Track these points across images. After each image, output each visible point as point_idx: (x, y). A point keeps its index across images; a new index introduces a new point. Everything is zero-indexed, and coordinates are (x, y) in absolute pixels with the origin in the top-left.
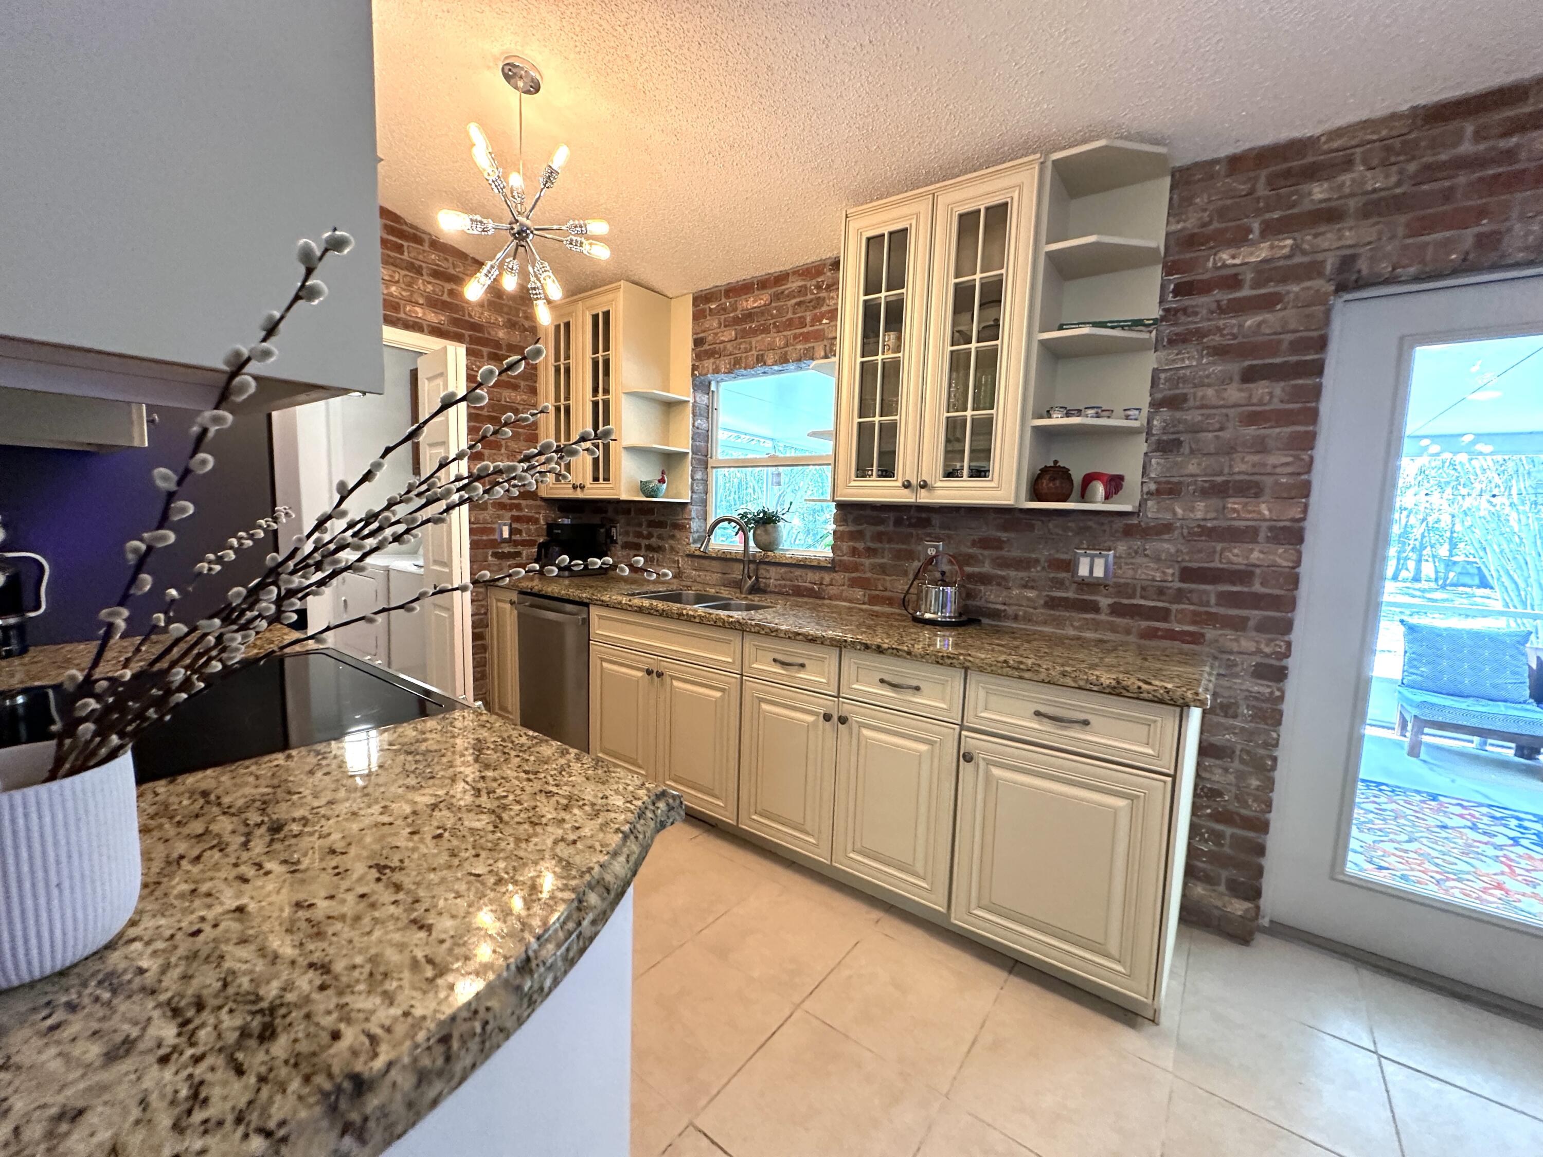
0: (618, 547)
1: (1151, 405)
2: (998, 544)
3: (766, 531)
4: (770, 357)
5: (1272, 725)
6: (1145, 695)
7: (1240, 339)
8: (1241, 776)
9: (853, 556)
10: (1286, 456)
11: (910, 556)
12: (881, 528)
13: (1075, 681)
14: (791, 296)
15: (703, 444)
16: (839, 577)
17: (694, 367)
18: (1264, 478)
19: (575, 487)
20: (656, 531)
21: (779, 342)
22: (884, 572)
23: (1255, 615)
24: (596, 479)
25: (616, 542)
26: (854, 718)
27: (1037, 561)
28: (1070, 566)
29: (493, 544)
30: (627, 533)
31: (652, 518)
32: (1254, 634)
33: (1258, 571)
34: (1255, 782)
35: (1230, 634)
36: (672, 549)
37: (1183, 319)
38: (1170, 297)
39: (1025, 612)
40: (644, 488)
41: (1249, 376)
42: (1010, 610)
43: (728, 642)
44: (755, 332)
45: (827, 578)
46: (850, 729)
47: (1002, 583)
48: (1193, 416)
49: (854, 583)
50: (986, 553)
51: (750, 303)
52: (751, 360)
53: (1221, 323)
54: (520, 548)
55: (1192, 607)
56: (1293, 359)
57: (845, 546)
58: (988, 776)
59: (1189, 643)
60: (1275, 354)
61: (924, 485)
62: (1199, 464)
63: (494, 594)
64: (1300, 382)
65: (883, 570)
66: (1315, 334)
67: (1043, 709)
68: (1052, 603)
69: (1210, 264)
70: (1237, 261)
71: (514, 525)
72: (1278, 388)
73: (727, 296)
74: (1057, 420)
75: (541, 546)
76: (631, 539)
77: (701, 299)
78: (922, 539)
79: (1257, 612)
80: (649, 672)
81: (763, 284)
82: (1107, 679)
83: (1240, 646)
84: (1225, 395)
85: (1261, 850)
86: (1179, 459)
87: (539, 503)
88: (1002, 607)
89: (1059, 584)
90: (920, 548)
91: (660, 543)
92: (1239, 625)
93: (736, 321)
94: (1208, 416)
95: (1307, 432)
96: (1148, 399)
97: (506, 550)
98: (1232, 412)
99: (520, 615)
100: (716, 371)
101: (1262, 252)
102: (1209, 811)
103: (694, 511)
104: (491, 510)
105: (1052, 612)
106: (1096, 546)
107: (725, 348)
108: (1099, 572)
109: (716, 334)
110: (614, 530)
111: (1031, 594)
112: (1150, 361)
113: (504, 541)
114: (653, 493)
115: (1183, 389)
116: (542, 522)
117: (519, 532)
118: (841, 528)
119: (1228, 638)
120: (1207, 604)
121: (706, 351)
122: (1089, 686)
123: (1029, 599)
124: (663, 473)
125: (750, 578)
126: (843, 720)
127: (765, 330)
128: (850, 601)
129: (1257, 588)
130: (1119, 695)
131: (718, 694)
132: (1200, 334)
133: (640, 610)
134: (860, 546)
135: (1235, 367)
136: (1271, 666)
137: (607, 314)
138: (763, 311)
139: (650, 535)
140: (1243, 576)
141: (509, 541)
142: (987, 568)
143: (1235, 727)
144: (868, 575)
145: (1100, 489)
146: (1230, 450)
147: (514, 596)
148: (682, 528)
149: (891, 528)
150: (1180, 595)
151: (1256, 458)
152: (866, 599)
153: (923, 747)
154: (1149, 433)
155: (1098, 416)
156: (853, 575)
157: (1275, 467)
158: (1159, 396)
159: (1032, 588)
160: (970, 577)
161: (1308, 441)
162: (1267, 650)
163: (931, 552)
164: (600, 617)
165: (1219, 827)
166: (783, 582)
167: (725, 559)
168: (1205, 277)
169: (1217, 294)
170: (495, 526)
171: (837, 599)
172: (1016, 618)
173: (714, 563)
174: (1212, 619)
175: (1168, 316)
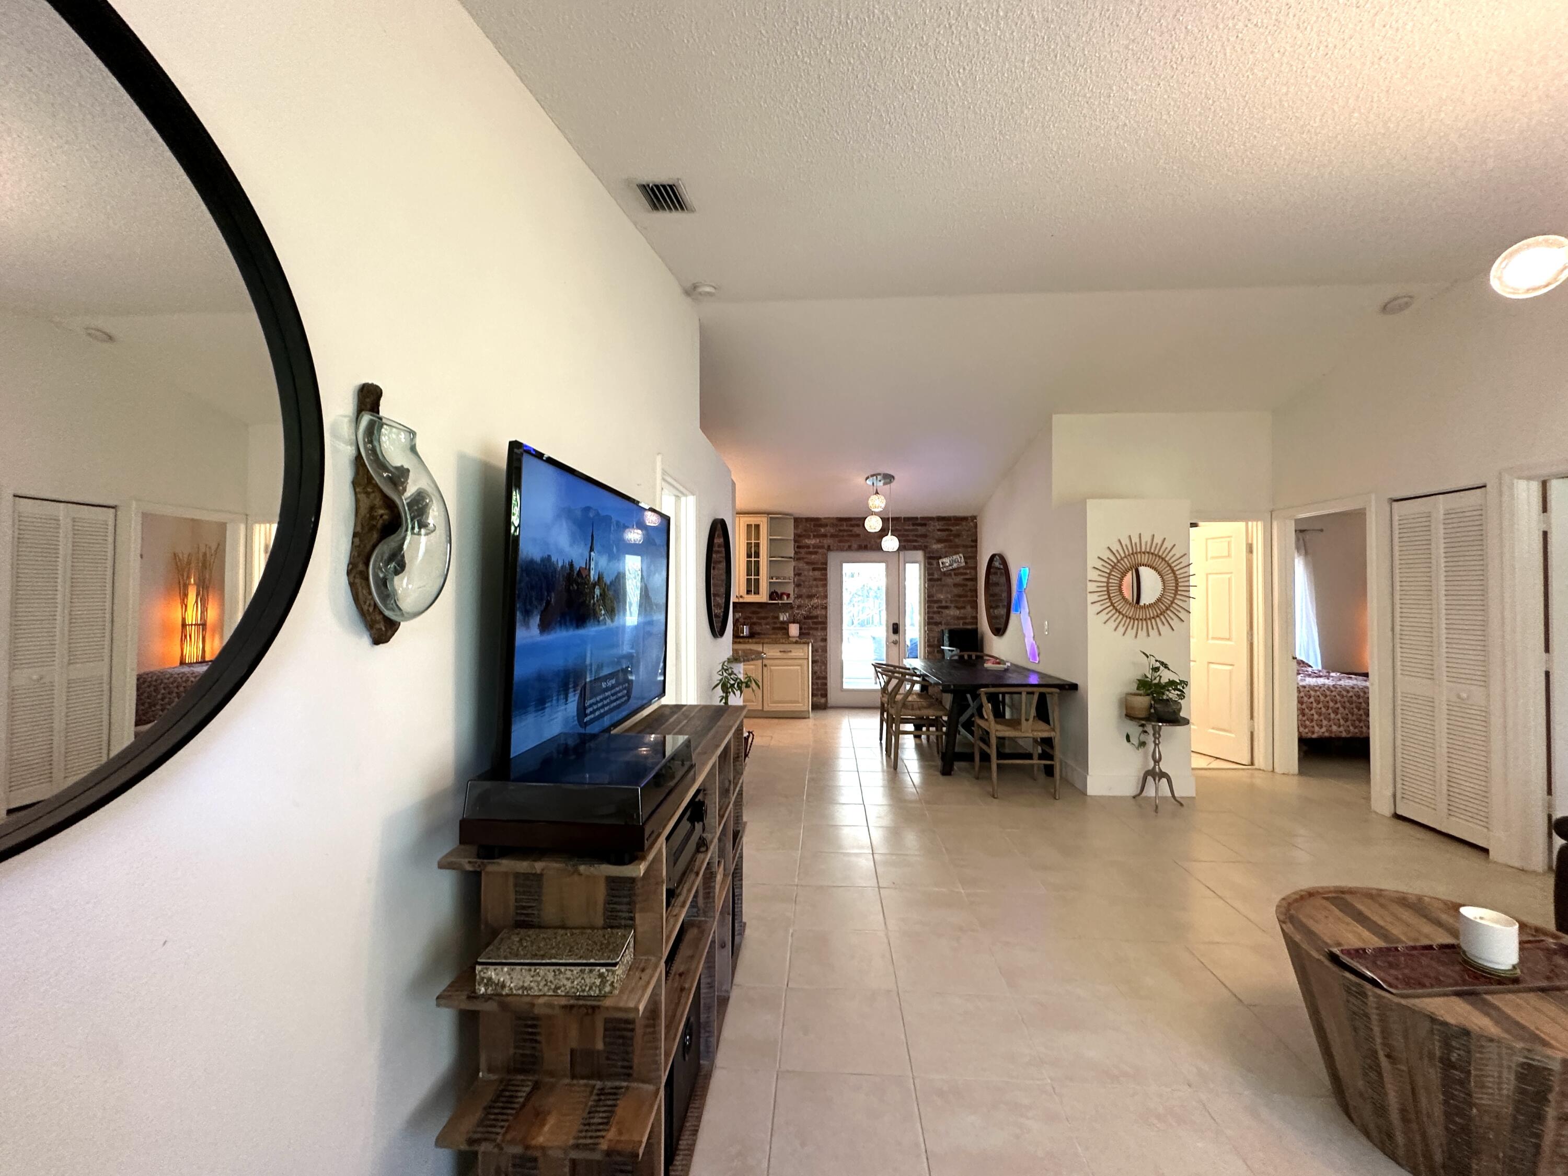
1: (794, 576)
2: (758, 613)
7: (810, 561)
8: (821, 666)
10: (822, 589)
18: (819, 594)
27: (770, 616)
28: (778, 618)
32: (820, 631)
33: (819, 616)
34: (823, 667)
37: (799, 554)
38: (796, 549)
39: (767, 632)
41: (814, 569)
42: (763, 631)
47: (760, 624)
48: (803, 578)
53: (806, 557)
56: (822, 566)
58: (770, 669)
60: (818, 565)
61: (741, 597)
62: (805, 590)
64: (823, 572)
66: (825, 561)
67: (781, 650)
68: (774, 629)
69: (803, 542)
72: (819, 573)
74: (774, 580)
79: (820, 625)
83: (817, 634)
84: (808, 574)
85: (826, 684)
86: (801, 589)
89: (775, 623)
92: (816, 629)
94: (806, 578)
95: (826, 583)
98: (810, 578)
101: (813, 542)
102: (815, 678)
105: (775, 631)
106: (785, 612)
108: (785, 619)
111: (768, 627)
112: (793, 565)
115: (799, 572)
119: (815, 632)
120: (810, 625)
129: (820, 620)
130: (796, 643)
132: (803, 558)
135: (811, 567)
136: (824, 638)
140: (816, 617)
142: (755, 620)
145: (785, 597)
146: (811, 587)
150: (804, 623)
151: (817, 589)
154: (794, 583)
155: (783, 579)
157: (821, 591)
158: (795, 574)
159: (768, 625)
161: (825, 585)
162: (823, 634)
163: (738, 616)
165: (817, 680)
168: (803, 545)
169: (805, 549)
172: (766, 634)
174: (812, 629)
175: (796, 553)
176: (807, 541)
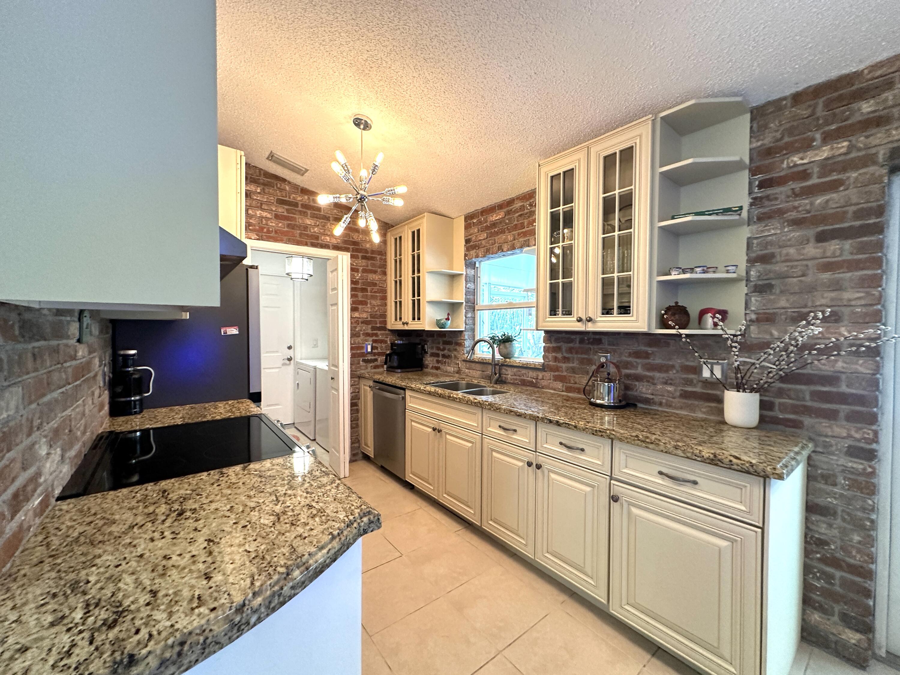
0: (428, 355)
1: (748, 261)
2: (647, 355)
3: (506, 347)
4: (505, 247)
5: (868, 494)
6: (735, 467)
7: (812, 213)
8: (844, 532)
9: (555, 362)
10: (858, 292)
11: (590, 362)
12: (571, 345)
13: (684, 453)
14: (516, 211)
15: (472, 297)
16: (548, 375)
17: (466, 255)
18: (843, 309)
19: (403, 324)
20: (447, 347)
21: (510, 238)
22: (574, 372)
23: (844, 409)
24: (414, 319)
25: (427, 353)
26: (545, 466)
27: (673, 367)
28: (698, 370)
29: (363, 355)
30: (432, 348)
31: (445, 339)
32: (845, 423)
33: (843, 377)
34: (856, 538)
35: (825, 423)
36: (455, 357)
37: (767, 203)
38: (756, 190)
39: (667, 400)
40: (439, 323)
41: (821, 238)
42: (657, 399)
43: (475, 414)
44: (497, 233)
45: (540, 375)
46: (543, 472)
47: (650, 380)
48: (779, 268)
49: (557, 378)
50: (639, 361)
51: (495, 217)
52: (495, 249)
53: (796, 204)
54: (377, 357)
55: (790, 401)
56: (858, 223)
57: (550, 356)
58: (629, 513)
59: (790, 427)
60: (842, 221)
61: (590, 320)
62: (787, 300)
63: (363, 382)
64: (865, 239)
65: (573, 370)
66: (874, 204)
67: (665, 470)
68: (685, 395)
69: (785, 165)
70: (805, 161)
71: (374, 345)
72: (847, 245)
73: (482, 215)
74: (674, 276)
75: (387, 355)
76: (435, 351)
77: (469, 218)
78: (597, 352)
79: (844, 407)
80: (434, 429)
81: (500, 206)
82: (707, 452)
83: (833, 432)
84: (805, 251)
86: (772, 297)
87: (387, 332)
88: (651, 397)
89: (690, 382)
90: (596, 357)
91: (450, 353)
92: (832, 415)
93: (487, 228)
94: (792, 267)
95: (876, 275)
96: (746, 258)
97: (369, 358)
98: (810, 263)
99: (374, 394)
100: (477, 256)
101: (825, 153)
102: (818, 556)
103: (466, 335)
104: (362, 337)
105: (686, 401)
106: (714, 357)
107: (481, 243)
108: (717, 374)
109: (476, 236)
110: (426, 346)
111: (670, 388)
112: (746, 232)
113: (369, 353)
114: (442, 326)
115: (770, 250)
116: (389, 342)
117: (377, 348)
118: (548, 345)
119: (823, 425)
120: (804, 399)
121: (471, 246)
122: (694, 457)
123: (668, 392)
124: (448, 314)
125: (496, 374)
126: (539, 467)
127: (503, 232)
128: (555, 390)
130: (716, 465)
131: (470, 445)
132: (781, 212)
133: (430, 393)
134: (559, 355)
135: (811, 232)
136: (862, 448)
137: (419, 231)
138: (501, 221)
139: (444, 349)
140: (831, 379)
141: (371, 353)
142: (639, 371)
143: (835, 493)
144: (565, 374)
145: (710, 320)
146: (811, 289)
147: (371, 383)
148: (460, 345)
149: (577, 345)
150: (780, 393)
151: (833, 295)
152: (564, 389)
153: (588, 489)
154: (748, 280)
155: (704, 272)
156: (556, 373)
157: (850, 300)
158: (753, 255)
159: (671, 384)
160: (628, 376)
161: (876, 281)
162: (857, 436)
163: (603, 360)
164: (411, 396)
165: (830, 570)
166: (515, 377)
167: (483, 363)
168: (782, 174)
169: (792, 185)
170: (364, 345)
171: (546, 388)
172: (661, 404)
173: (477, 365)
174: (808, 411)
175: (755, 202)
176: (796, 159)
